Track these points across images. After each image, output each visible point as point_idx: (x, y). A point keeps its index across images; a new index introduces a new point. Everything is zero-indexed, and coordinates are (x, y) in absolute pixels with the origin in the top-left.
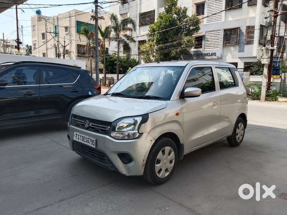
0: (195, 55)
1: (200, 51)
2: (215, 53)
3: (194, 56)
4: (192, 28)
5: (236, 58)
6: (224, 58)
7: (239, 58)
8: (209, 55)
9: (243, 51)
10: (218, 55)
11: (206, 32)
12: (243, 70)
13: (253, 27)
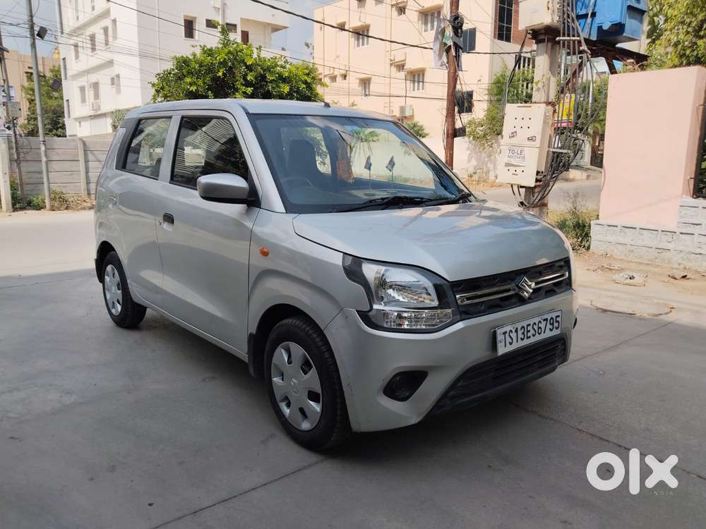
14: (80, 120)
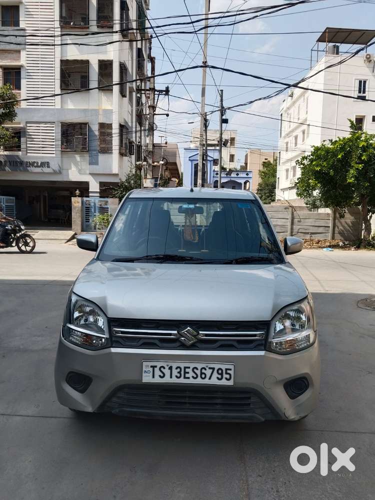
0: (8, 163)
1: (18, 156)
2: (48, 162)
3: (5, 165)
4: (3, 111)
5: (85, 174)
6: (64, 172)
7: (90, 174)
8: (36, 164)
9: (97, 163)
10: (54, 166)
11: (27, 122)
12: (99, 195)
13: (110, 126)
14: (283, 190)
